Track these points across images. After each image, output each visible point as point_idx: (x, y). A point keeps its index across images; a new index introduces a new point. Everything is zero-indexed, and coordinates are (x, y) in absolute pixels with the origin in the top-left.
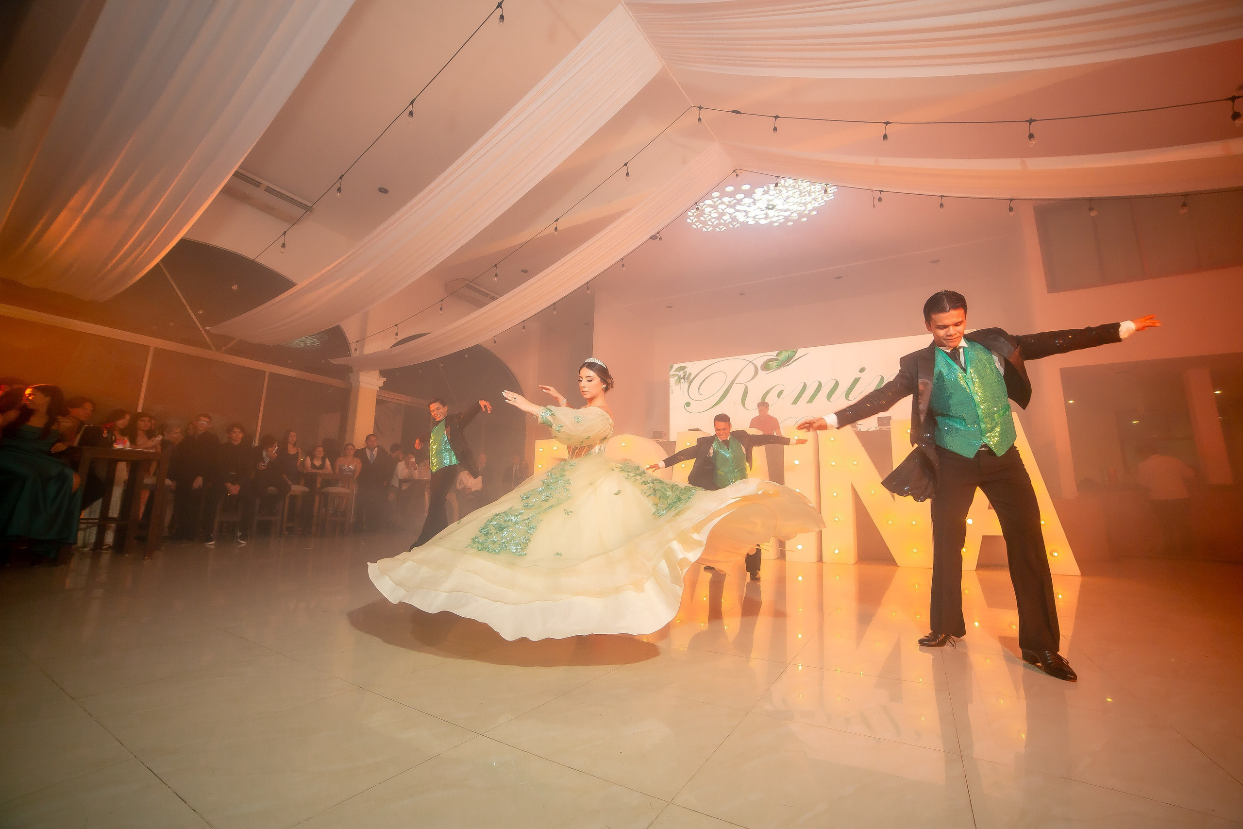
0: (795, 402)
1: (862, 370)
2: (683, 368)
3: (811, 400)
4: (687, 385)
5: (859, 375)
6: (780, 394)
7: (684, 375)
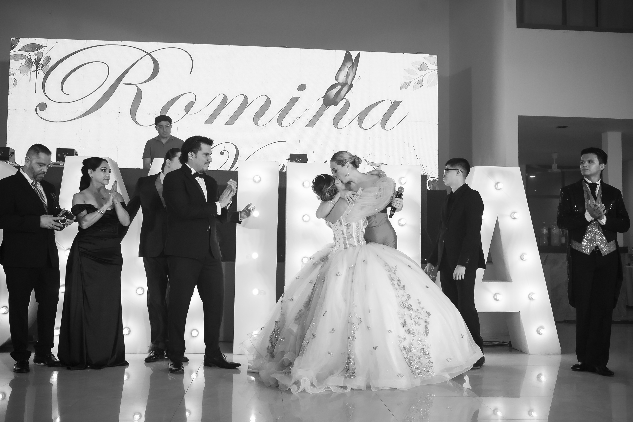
0: (209, 121)
1: (302, 88)
2: (36, 47)
3: (231, 121)
4: (41, 75)
5: (297, 94)
6: (189, 107)
7: (37, 59)
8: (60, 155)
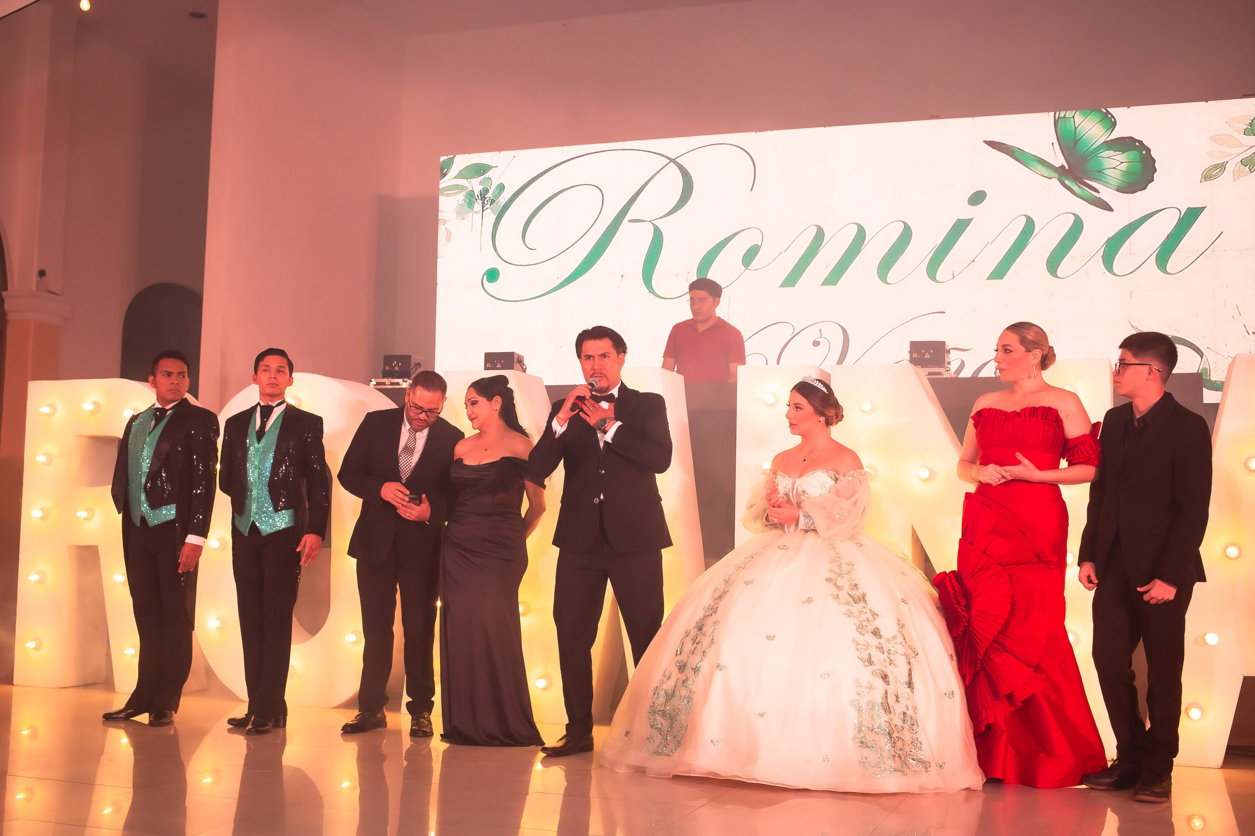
0: (791, 280)
1: (977, 198)
2: (481, 170)
3: (833, 278)
4: (490, 217)
5: (967, 211)
6: (750, 256)
7: (483, 190)
8: (491, 365)
